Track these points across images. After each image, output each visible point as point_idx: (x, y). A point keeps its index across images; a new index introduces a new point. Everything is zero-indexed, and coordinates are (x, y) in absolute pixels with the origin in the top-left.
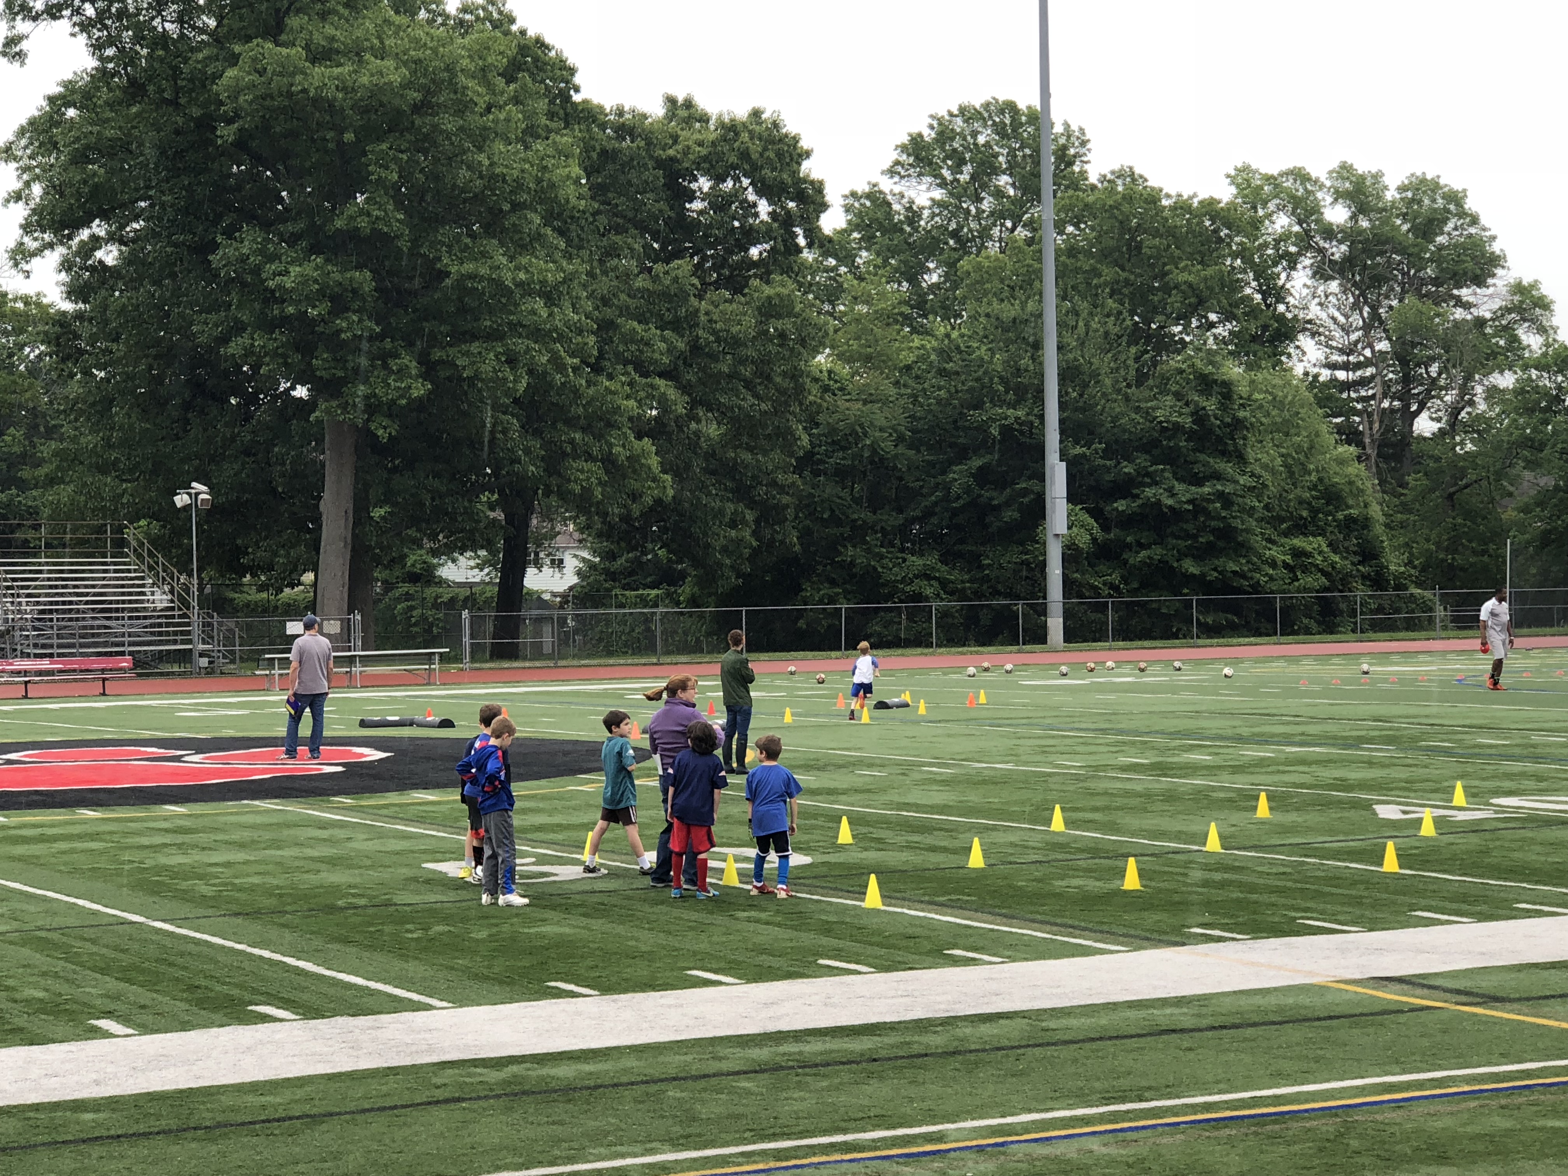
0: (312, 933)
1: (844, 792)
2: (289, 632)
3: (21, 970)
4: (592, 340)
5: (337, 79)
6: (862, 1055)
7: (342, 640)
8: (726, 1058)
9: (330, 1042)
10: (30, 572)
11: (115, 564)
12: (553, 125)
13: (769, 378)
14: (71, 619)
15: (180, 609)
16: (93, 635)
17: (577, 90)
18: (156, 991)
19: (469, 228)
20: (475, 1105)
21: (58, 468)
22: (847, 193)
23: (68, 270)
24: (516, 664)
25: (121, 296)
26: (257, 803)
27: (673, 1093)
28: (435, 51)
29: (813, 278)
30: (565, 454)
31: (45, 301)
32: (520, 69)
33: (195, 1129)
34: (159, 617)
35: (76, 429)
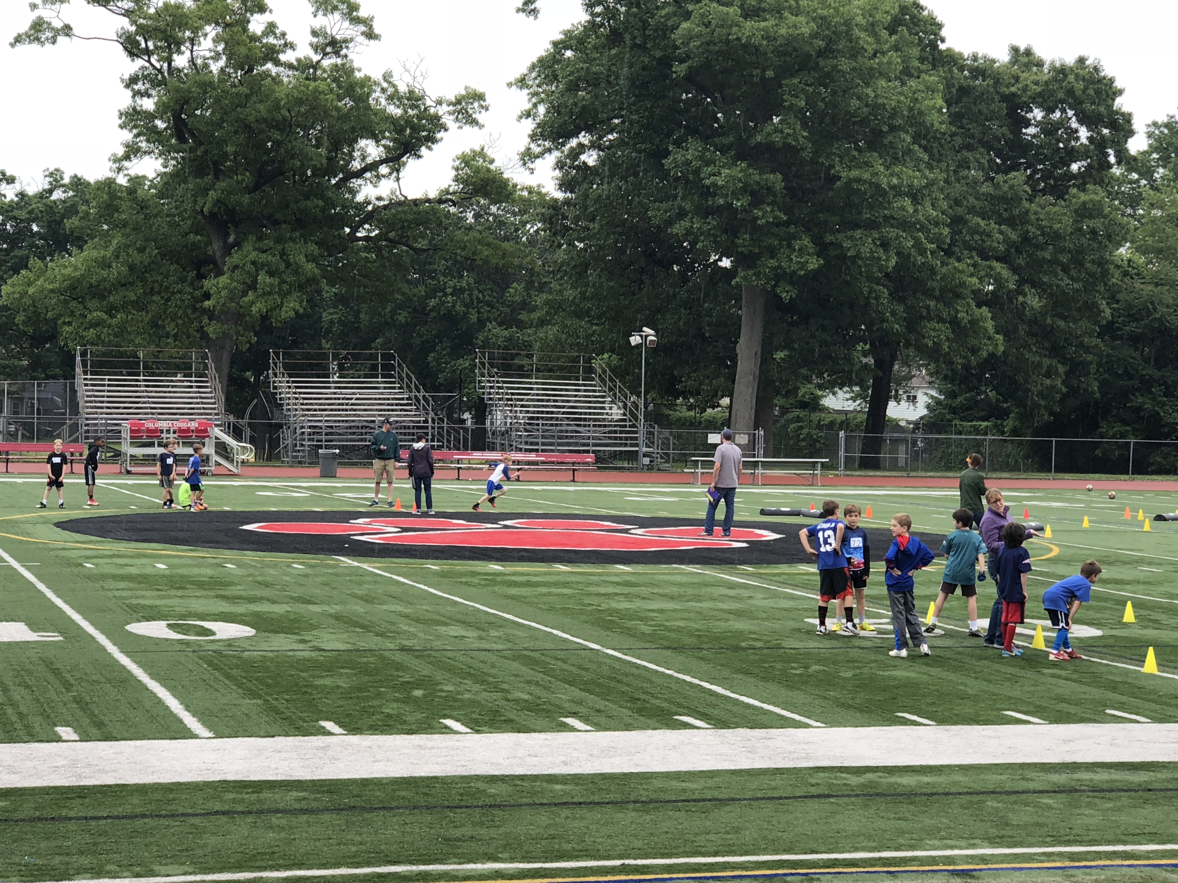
0: (722, 665)
1: (1128, 583)
2: (709, 442)
3: (512, 678)
4: (946, 231)
5: (763, 30)
6: (1140, 785)
7: (749, 449)
8: (1032, 780)
9: (734, 747)
10: (524, 389)
11: (585, 385)
12: (923, 67)
13: (1082, 265)
14: (552, 425)
15: (630, 421)
16: (567, 437)
17: (943, 41)
18: (608, 700)
19: (856, 144)
20: (841, 801)
21: (547, 313)
22: (1150, 122)
23: (561, 169)
24: (878, 473)
25: (597, 188)
26: (683, 567)
27: (991, 803)
28: (836, 9)
29: (1119, 188)
30: (922, 317)
31: (544, 191)
32: (900, 25)
33: (635, 802)
34: (615, 426)
35: (560, 285)
